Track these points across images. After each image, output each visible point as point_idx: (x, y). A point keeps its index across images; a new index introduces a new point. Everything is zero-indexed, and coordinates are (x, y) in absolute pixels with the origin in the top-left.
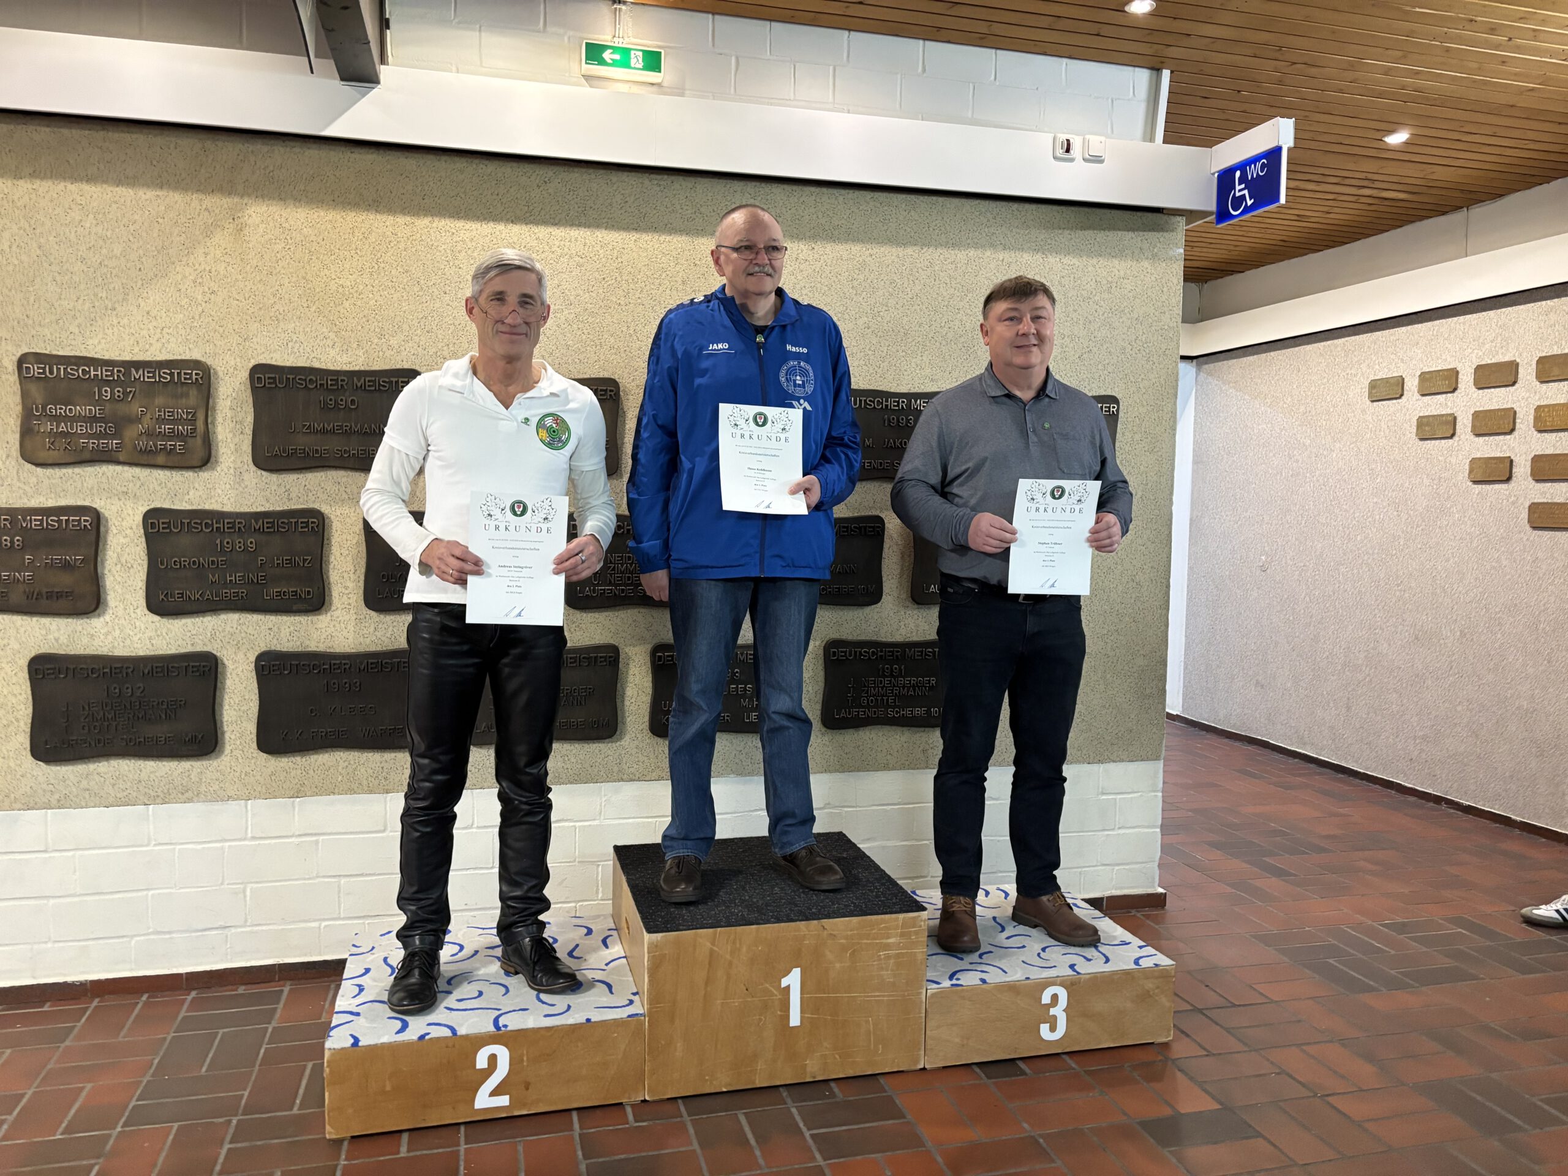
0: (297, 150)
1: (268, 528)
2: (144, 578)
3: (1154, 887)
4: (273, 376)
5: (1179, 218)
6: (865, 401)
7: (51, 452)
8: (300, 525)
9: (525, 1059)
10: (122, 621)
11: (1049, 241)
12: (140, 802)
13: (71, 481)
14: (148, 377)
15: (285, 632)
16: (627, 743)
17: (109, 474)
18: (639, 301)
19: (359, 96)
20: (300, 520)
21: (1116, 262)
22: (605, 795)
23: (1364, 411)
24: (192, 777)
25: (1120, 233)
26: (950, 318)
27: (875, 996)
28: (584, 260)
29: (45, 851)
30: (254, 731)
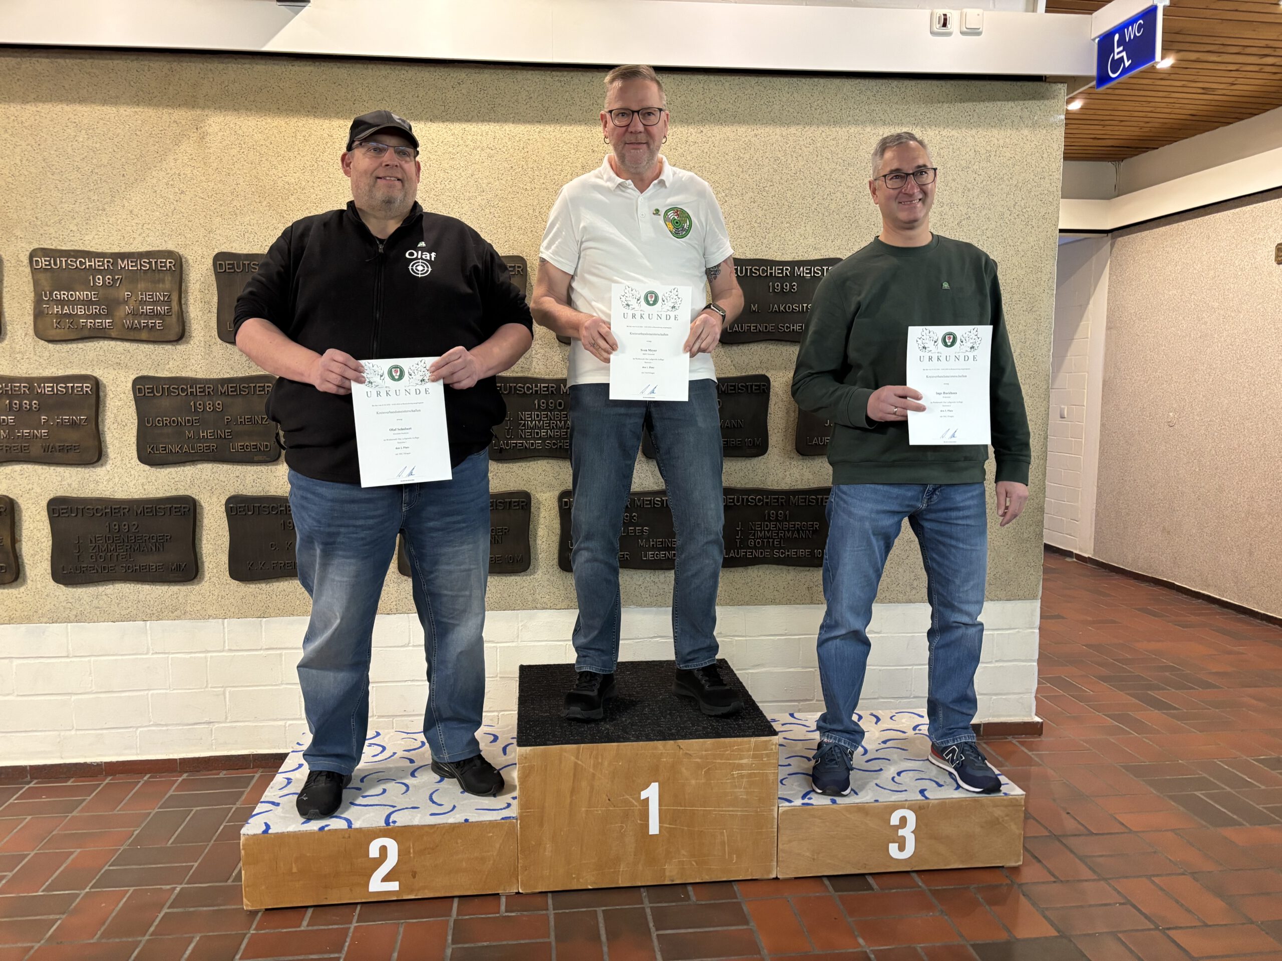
0: (247, 66)
1: (231, 391)
2: (135, 434)
3: (1031, 716)
4: (232, 262)
5: (1060, 86)
6: (751, 270)
7: (58, 330)
8: (258, 389)
9: (412, 851)
10: (120, 470)
11: (928, 115)
12: (139, 619)
13: (76, 354)
14: (132, 266)
15: (249, 479)
16: (540, 577)
17: (105, 348)
18: (544, 186)
19: (292, 14)
20: (258, 385)
21: (995, 132)
22: (522, 621)
23: (1270, 274)
24: (180, 598)
25: (999, 103)
26: (832, 191)
27: (728, 811)
28: (493, 152)
29: (67, 657)
30: (227, 562)
